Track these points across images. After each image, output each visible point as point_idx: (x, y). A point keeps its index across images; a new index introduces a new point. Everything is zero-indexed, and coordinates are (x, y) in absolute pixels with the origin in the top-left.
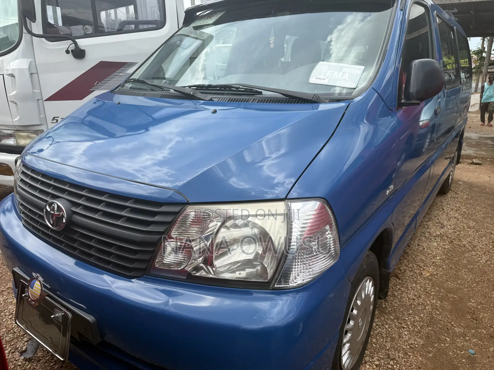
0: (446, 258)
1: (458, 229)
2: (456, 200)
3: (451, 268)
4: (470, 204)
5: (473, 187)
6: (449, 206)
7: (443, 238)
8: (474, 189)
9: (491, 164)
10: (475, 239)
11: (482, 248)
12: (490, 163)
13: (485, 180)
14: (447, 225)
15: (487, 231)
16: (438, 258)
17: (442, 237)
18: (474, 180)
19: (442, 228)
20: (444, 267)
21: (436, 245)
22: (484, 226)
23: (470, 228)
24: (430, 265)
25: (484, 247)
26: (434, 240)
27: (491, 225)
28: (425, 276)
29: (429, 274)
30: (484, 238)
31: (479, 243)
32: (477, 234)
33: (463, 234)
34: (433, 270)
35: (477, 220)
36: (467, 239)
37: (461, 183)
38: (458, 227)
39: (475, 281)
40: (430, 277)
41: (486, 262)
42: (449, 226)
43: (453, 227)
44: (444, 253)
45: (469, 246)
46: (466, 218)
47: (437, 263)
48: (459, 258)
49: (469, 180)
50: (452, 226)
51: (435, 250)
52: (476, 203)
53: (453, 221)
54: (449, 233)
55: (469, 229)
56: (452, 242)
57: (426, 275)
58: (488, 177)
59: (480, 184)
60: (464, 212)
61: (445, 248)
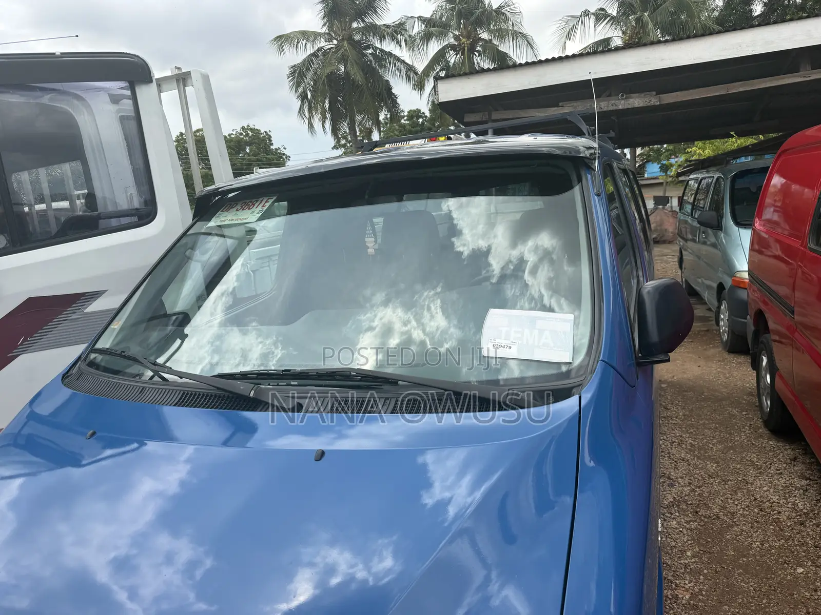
0: (700, 550)
1: (696, 483)
2: (671, 421)
3: (716, 572)
4: (692, 426)
5: (686, 391)
6: (665, 437)
7: (681, 507)
8: (686, 393)
9: (692, 341)
10: (728, 499)
11: (744, 517)
12: (690, 340)
13: (696, 374)
14: (677, 478)
15: (739, 479)
16: (689, 554)
17: (678, 506)
18: (680, 376)
19: (672, 485)
20: (705, 571)
21: (677, 526)
22: (730, 468)
23: (713, 478)
24: (683, 573)
25: (748, 513)
26: (669, 515)
27: (739, 464)
28: (684, 602)
29: (690, 595)
30: (739, 495)
31: (737, 505)
32: (727, 486)
33: (707, 492)
34: (692, 584)
35: (715, 457)
36: (717, 501)
37: (665, 385)
38: (695, 478)
39: (763, 593)
40: (692, 602)
41: (762, 545)
42: (680, 479)
43: (687, 481)
44: (693, 539)
45: (723, 515)
46: (699, 458)
47: (692, 567)
48: (720, 546)
49: (673, 377)
50: (684, 478)
51: (678, 536)
52: (701, 422)
53: (683, 466)
54: (686, 495)
55: (712, 480)
56: (697, 512)
57: (684, 598)
58: (697, 367)
59: (691, 383)
60: (691, 445)
61: (691, 530)
